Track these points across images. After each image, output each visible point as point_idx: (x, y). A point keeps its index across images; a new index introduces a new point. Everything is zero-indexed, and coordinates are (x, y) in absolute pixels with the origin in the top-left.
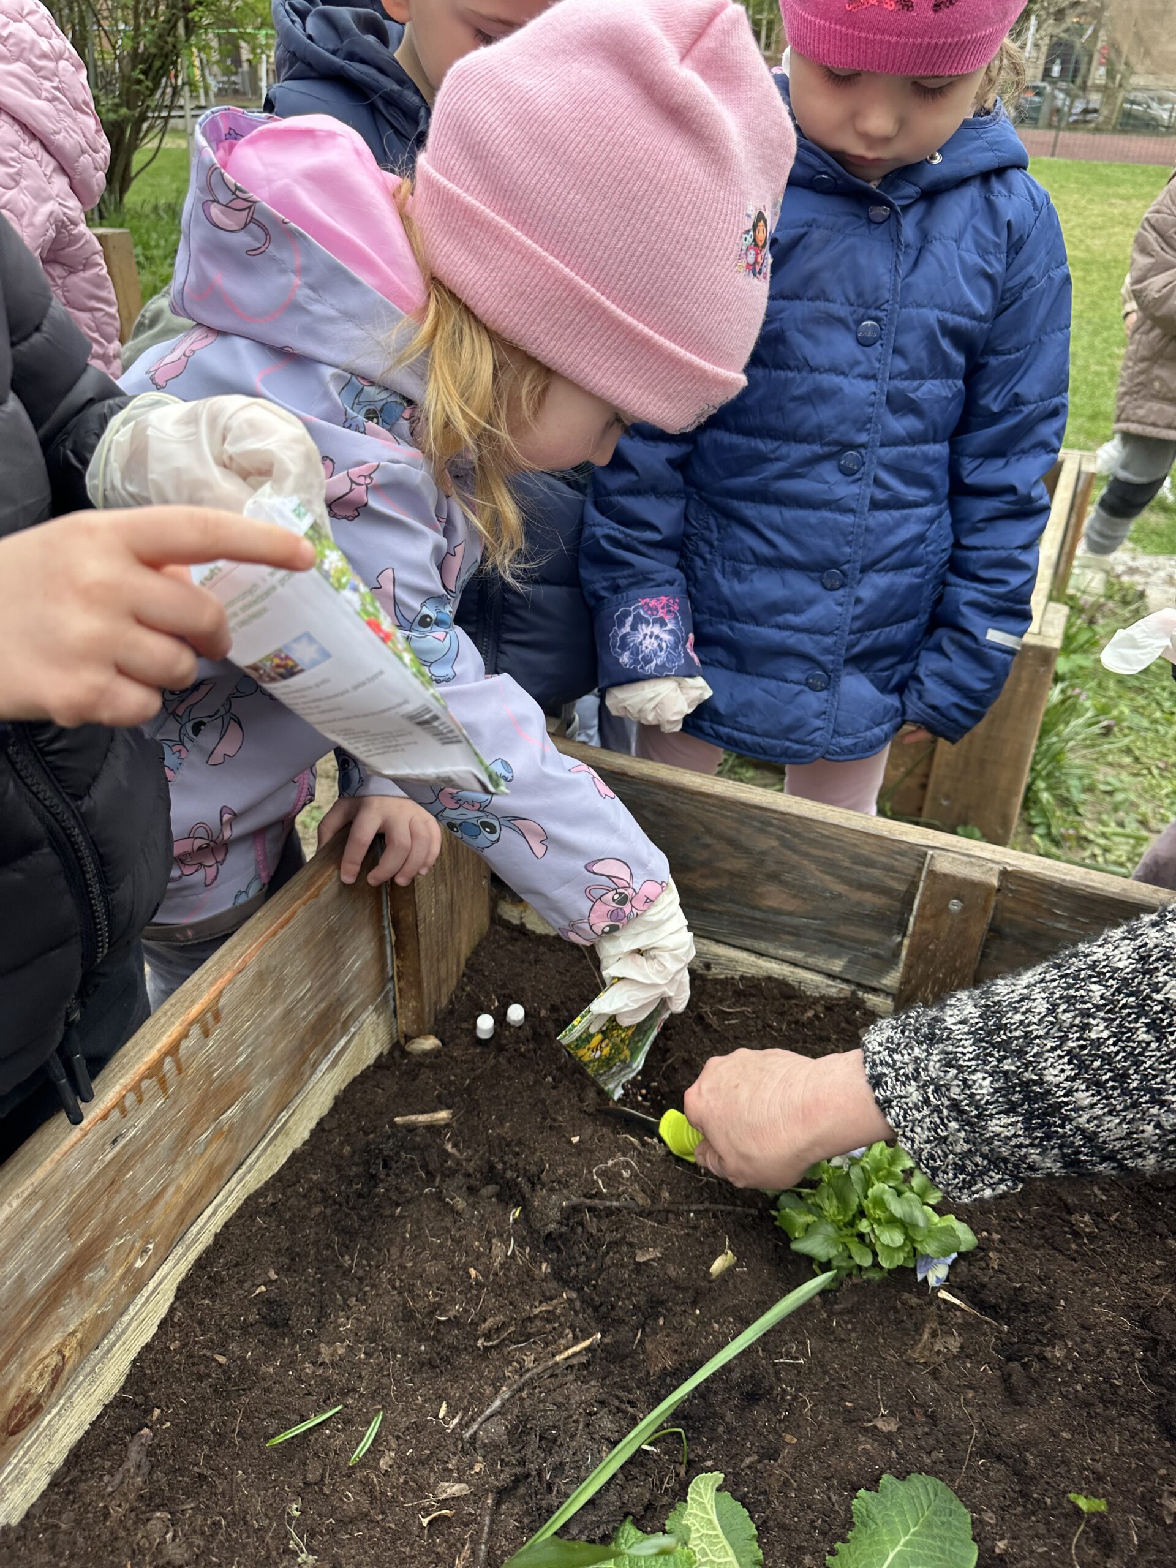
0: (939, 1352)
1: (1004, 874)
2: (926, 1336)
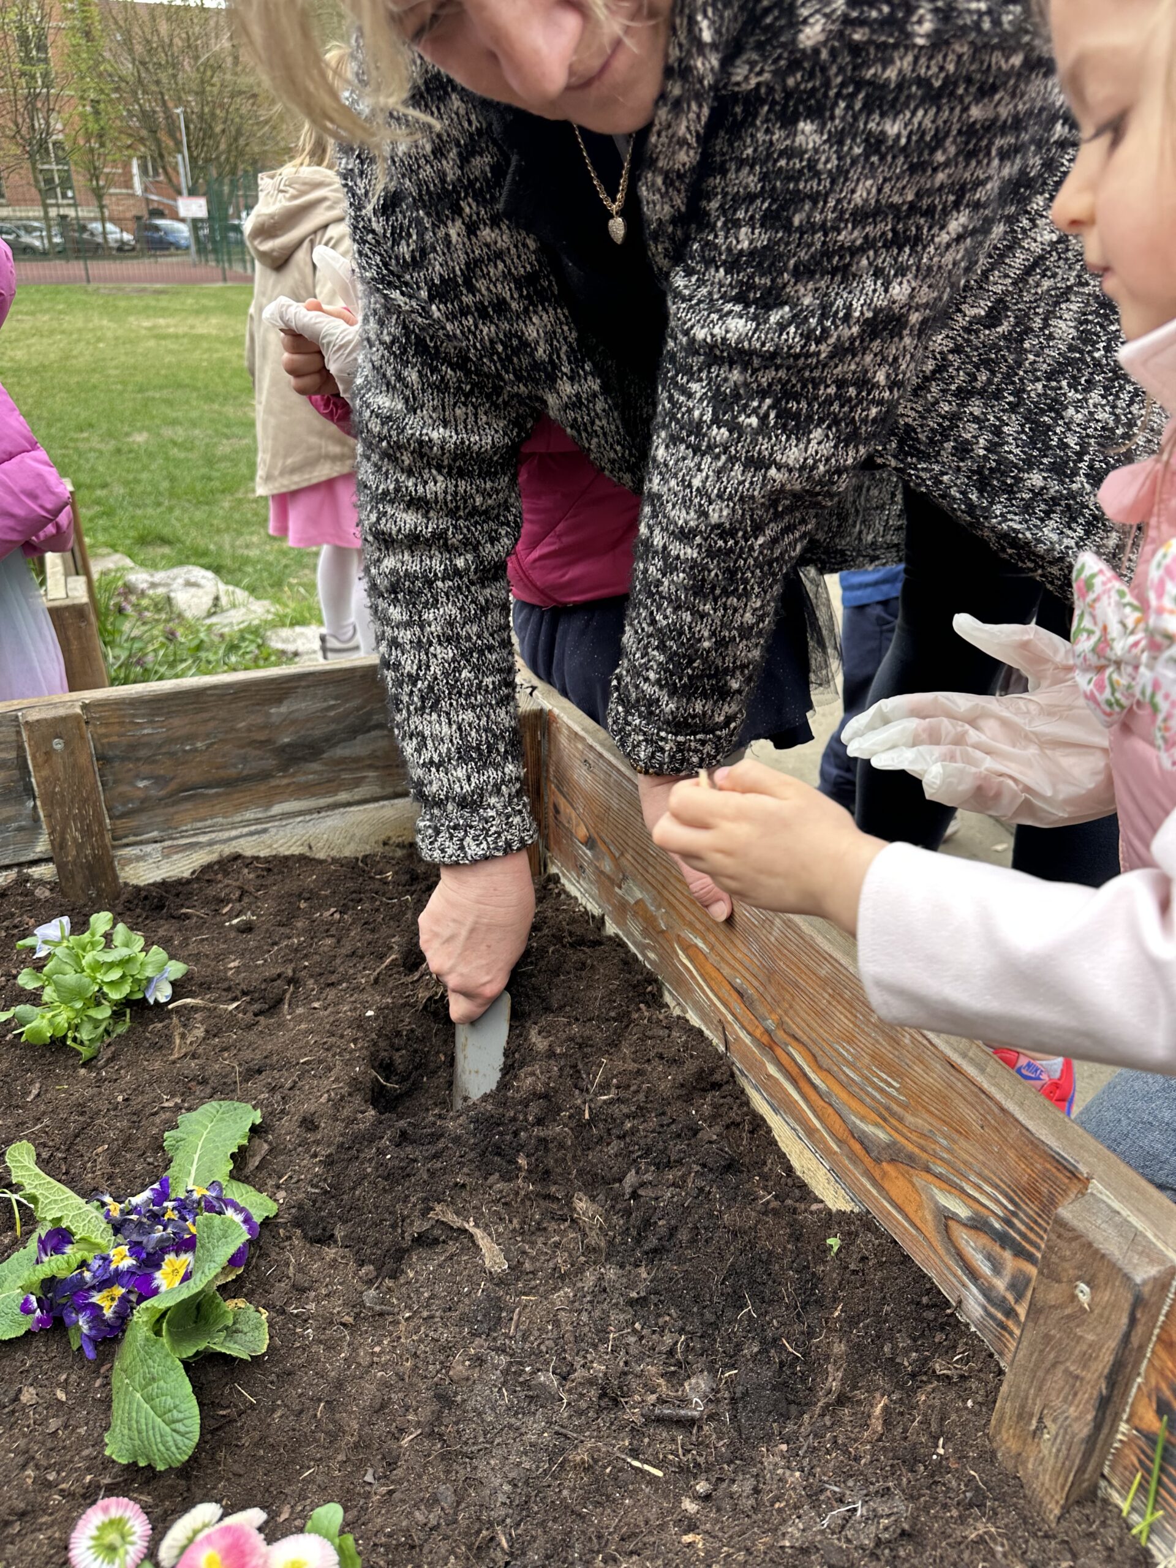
0: (191, 1043)
1: (85, 707)
2: (178, 1041)
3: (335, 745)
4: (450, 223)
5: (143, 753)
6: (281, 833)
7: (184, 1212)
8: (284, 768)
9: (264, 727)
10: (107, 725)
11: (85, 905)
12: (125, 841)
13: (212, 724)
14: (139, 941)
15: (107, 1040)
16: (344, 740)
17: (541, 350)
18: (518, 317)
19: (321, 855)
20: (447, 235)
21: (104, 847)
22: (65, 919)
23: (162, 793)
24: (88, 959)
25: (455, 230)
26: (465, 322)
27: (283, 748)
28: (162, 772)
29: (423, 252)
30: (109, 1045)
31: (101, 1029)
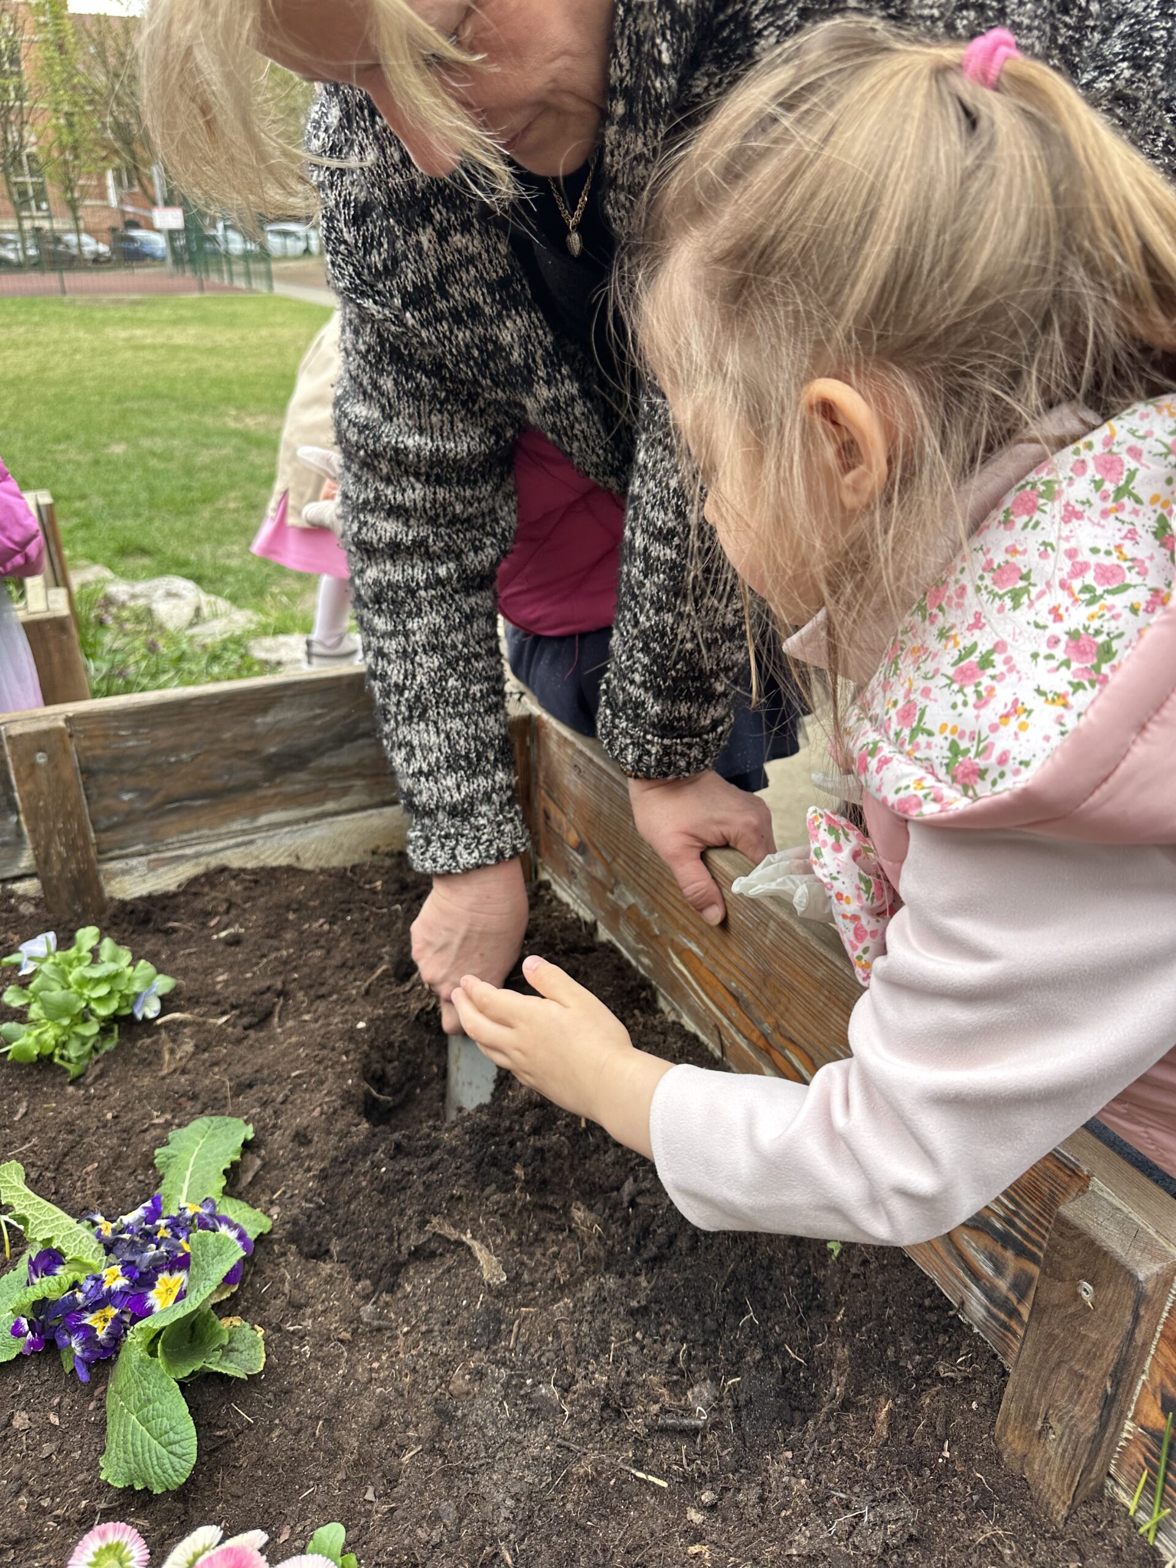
0: (181, 1059)
1: (68, 720)
3: (322, 754)
4: (420, 230)
5: (127, 765)
6: (268, 844)
7: (177, 1230)
8: (270, 778)
9: (250, 737)
10: (90, 737)
11: (71, 921)
12: (110, 855)
13: (197, 735)
14: (126, 956)
15: (95, 1057)
16: (331, 749)
17: (516, 355)
18: (492, 322)
19: (309, 866)
20: (419, 242)
21: (89, 861)
22: (51, 935)
23: (147, 806)
24: (74, 975)
25: (426, 237)
26: (439, 328)
27: (270, 758)
28: (147, 784)
29: (395, 261)
30: (97, 1062)
31: (89, 1046)
